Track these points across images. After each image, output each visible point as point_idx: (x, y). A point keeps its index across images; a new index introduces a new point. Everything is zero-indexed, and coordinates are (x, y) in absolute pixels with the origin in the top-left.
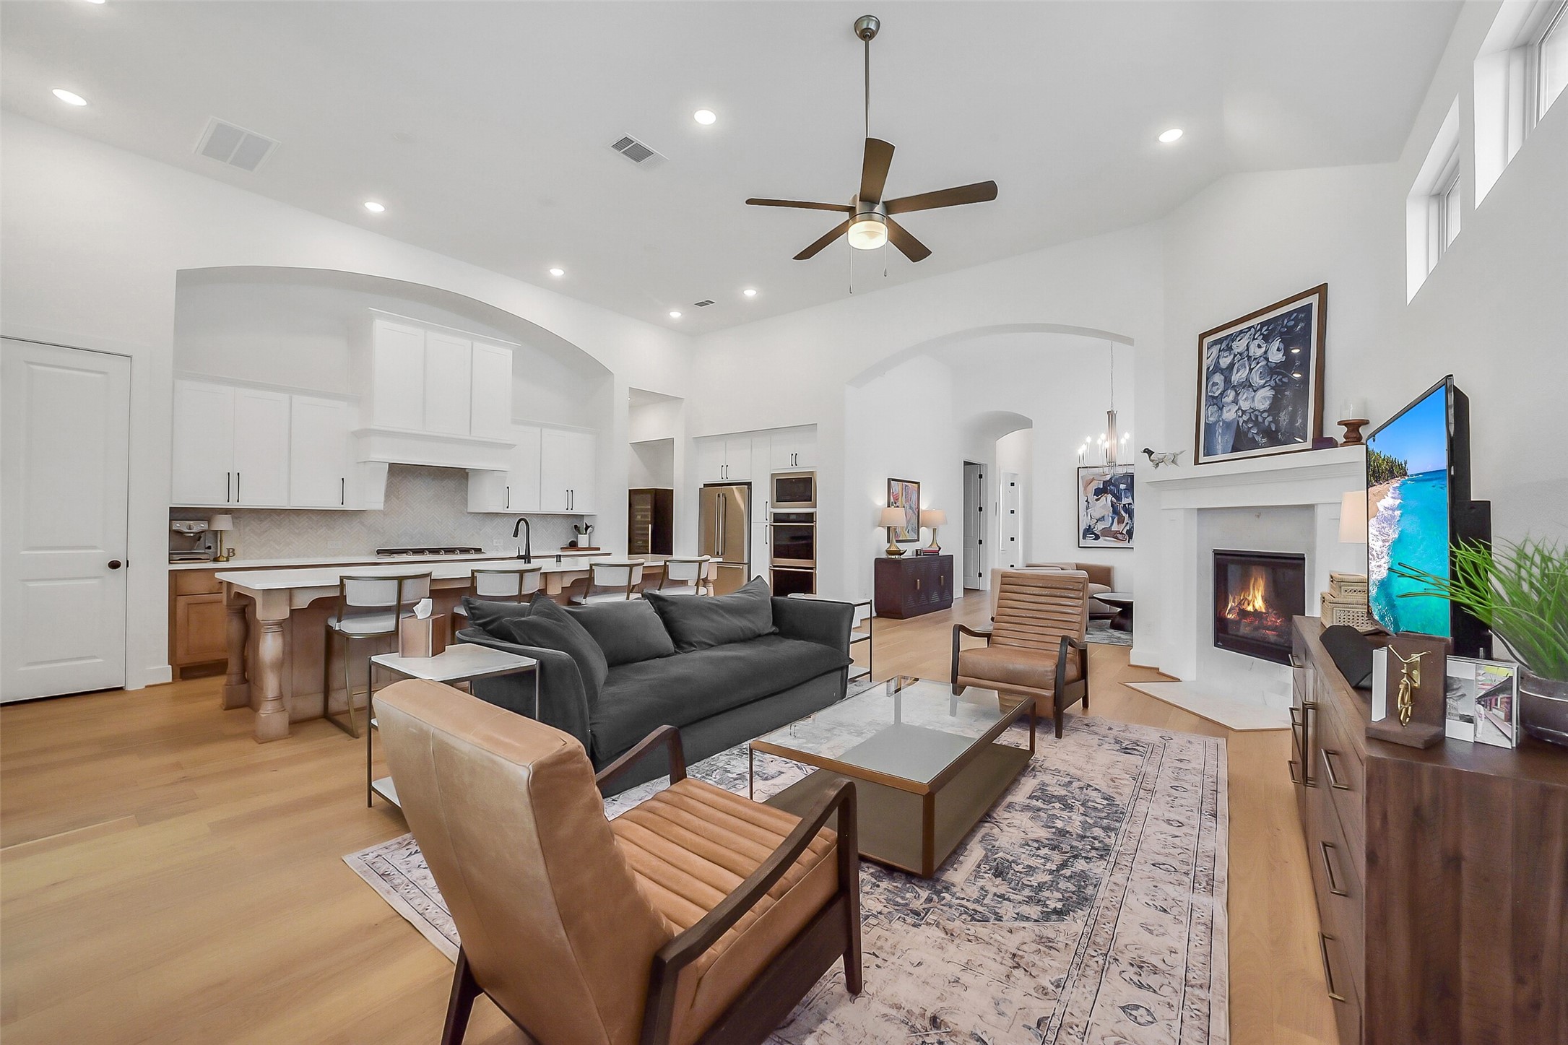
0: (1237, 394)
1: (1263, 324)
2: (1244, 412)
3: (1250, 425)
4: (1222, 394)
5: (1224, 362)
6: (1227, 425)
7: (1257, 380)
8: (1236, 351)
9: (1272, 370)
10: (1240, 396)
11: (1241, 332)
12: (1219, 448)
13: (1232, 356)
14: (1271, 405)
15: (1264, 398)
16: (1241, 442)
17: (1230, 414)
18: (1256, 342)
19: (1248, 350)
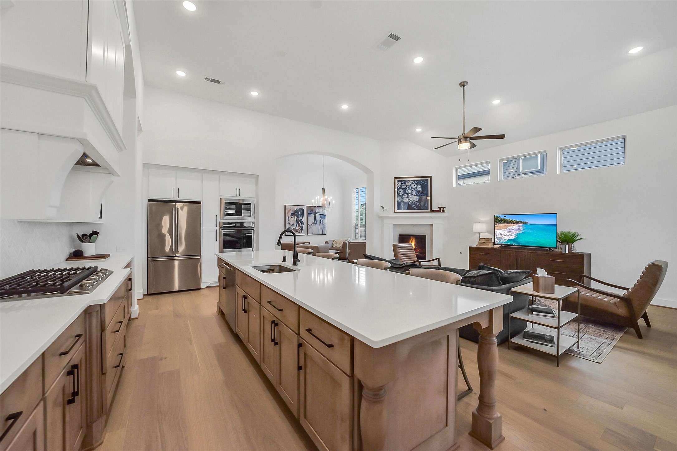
0: (408, 196)
1: (415, 180)
2: (410, 201)
3: (413, 204)
4: (403, 194)
5: (404, 187)
6: (405, 203)
7: (414, 193)
8: (407, 185)
9: (418, 192)
10: (409, 196)
11: (408, 180)
12: (403, 208)
13: (406, 186)
14: (418, 200)
15: (417, 198)
16: (410, 207)
17: (406, 200)
18: (414, 184)
19: (411, 185)
